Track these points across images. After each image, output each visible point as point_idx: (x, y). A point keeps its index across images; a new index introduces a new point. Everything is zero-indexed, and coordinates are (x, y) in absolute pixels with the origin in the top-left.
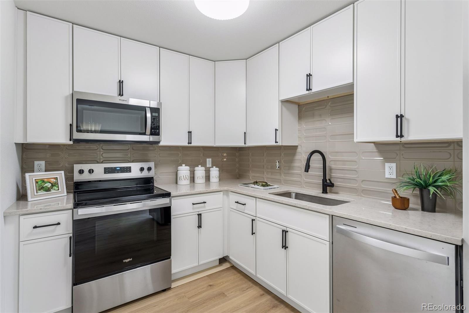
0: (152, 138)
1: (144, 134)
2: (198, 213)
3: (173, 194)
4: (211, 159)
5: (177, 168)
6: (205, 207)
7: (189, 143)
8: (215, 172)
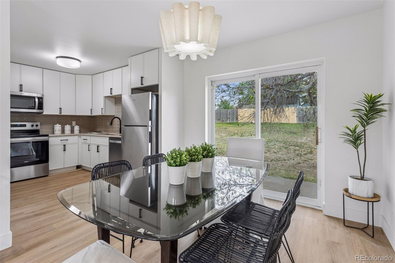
0: (38, 111)
1: (34, 109)
2: (64, 144)
3: (50, 135)
4: (75, 122)
5: (54, 125)
6: (67, 142)
7: (60, 113)
8: (77, 128)
